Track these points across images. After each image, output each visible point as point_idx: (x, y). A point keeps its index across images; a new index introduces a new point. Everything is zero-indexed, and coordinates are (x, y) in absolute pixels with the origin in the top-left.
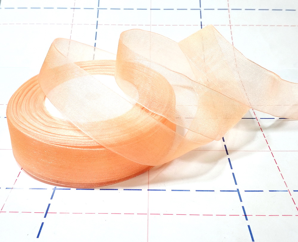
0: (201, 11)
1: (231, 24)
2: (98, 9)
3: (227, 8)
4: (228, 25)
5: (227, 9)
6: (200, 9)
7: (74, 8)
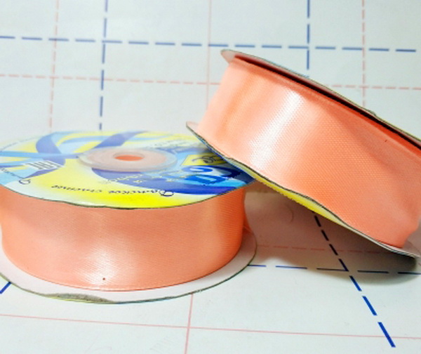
0: (308, 52)
1: (366, 84)
2: (103, 42)
3: (360, 45)
4: (360, 87)
5: (360, 49)
6: (307, 48)
7: (55, 40)
